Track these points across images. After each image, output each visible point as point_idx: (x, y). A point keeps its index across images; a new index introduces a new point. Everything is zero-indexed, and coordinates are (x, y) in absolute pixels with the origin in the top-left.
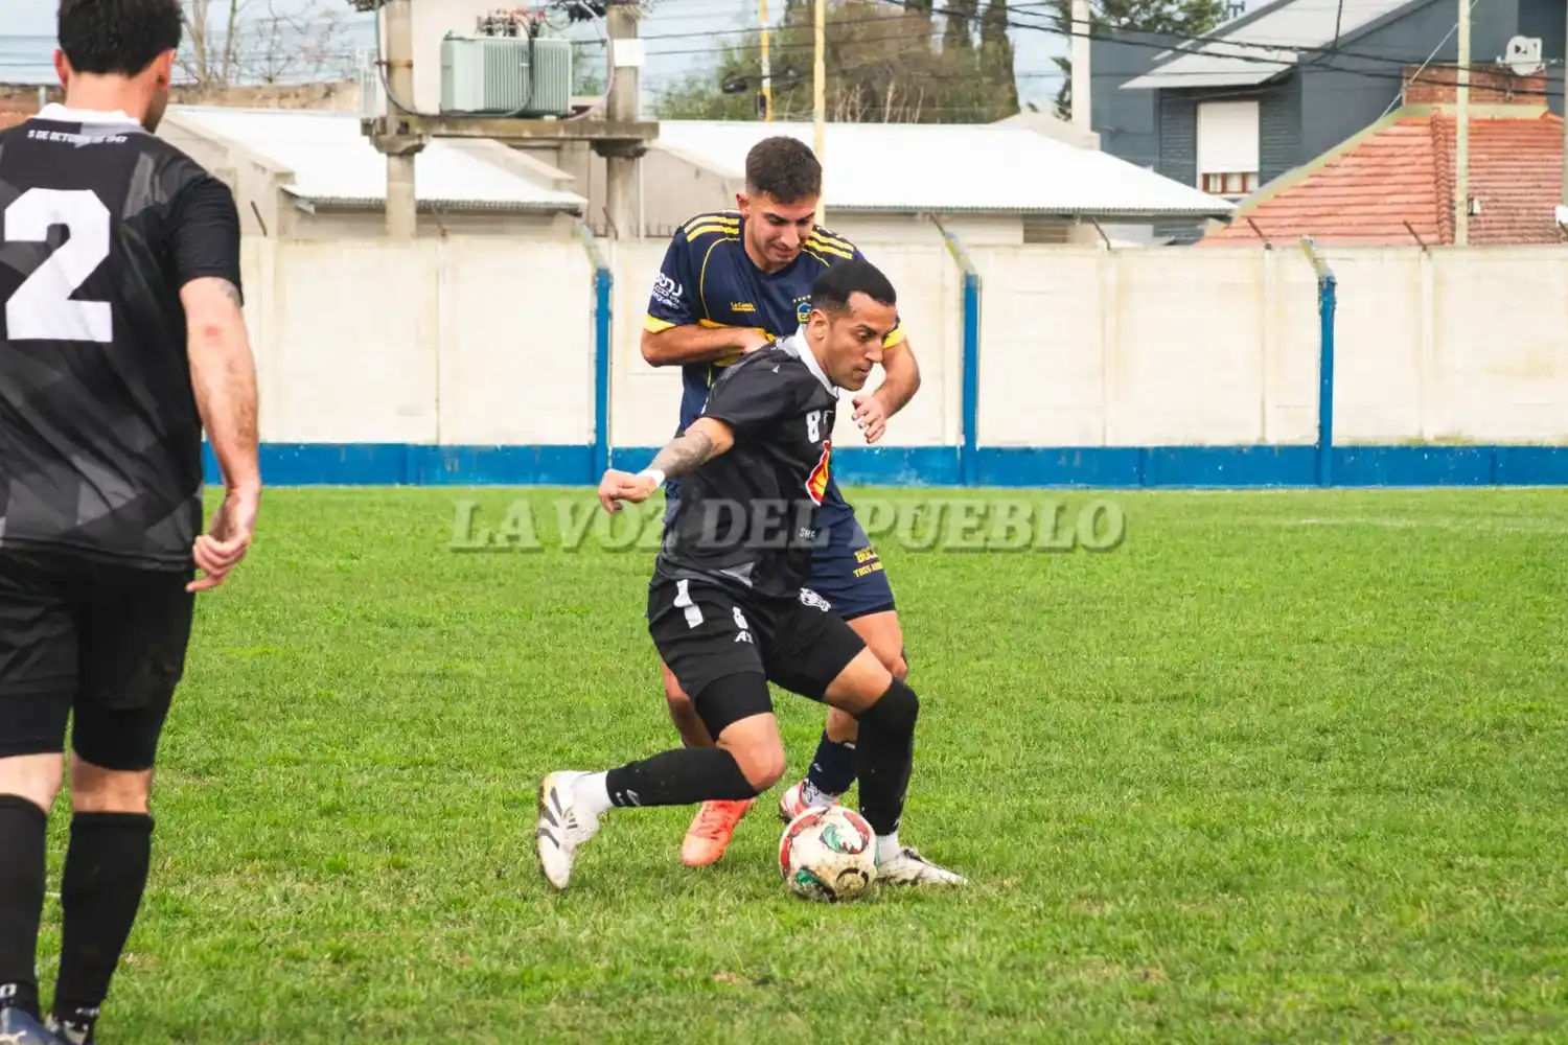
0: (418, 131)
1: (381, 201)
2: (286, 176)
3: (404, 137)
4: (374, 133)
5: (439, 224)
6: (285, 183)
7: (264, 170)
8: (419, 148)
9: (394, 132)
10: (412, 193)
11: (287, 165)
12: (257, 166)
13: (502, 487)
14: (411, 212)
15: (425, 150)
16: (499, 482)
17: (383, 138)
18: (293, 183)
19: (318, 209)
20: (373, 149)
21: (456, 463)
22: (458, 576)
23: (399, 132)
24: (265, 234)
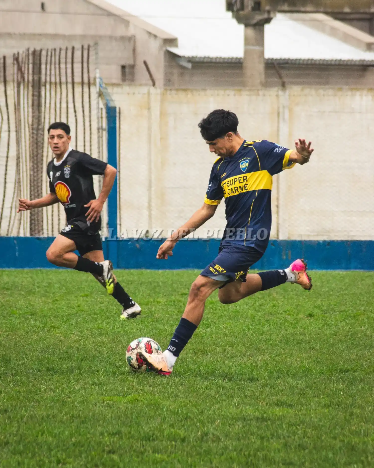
0: (268, 8)
1: (240, 59)
2: (172, 41)
3: (257, 12)
4: (235, 9)
5: (280, 77)
6: (170, 46)
7: (155, 36)
8: (268, 20)
9: (250, 8)
10: (262, 53)
11: (172, 33)
12: (149, 33)
13: (324, 272)
14: (261, 67)
15: (273, 22)
16: (321, 268)
17: (241, 13)
18: (176, 46)
19: (193, 67)
20: (234, 21)
21: (290, 253)
22: (281, 342)
23: (254, 9)
24: (154, 85)
